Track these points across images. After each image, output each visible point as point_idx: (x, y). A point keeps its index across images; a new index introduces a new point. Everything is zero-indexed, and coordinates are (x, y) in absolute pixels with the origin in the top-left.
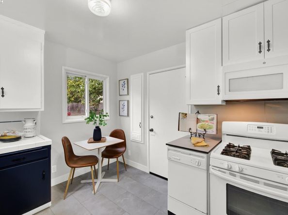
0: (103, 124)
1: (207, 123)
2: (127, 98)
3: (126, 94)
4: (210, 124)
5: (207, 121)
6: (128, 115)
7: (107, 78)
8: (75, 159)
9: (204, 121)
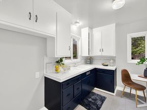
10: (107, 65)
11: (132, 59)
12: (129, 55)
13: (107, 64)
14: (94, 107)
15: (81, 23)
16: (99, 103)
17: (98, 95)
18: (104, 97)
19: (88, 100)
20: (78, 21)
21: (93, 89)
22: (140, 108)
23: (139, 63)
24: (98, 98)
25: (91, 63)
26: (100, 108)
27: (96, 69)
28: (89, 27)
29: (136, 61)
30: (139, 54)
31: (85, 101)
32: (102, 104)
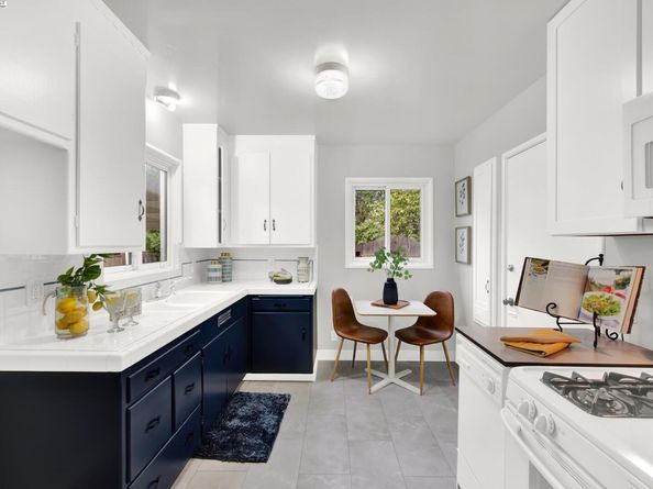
0: (404, 275)
1: (607, 295)
2: (465, 221)
3: (466, 211)
4: (616, 298)
5: (609, 289)
6: (470, 262)
7: (427, 183)
8: (354, 327)
9: (600, 288)
10: (288, 281)
11: (358, 254)
12: (351, 248)
13: (288, 277)
14: (252, 441)
15: (186, 101)
16: (268, 420)
17: (259, 396)
18: (283, 396)
19: (225, 428)
20: (172, 86)
21: (240, 381)
22: (378, 391)
23: (373, 266)
24: (262, 407)
25: (225, 277)
26: (274, 436)
27: (249, 297)
28: (220, 126)
29: (367, 261)
30: (369, 240)
31: (215, 434)
32: (279, 422)
